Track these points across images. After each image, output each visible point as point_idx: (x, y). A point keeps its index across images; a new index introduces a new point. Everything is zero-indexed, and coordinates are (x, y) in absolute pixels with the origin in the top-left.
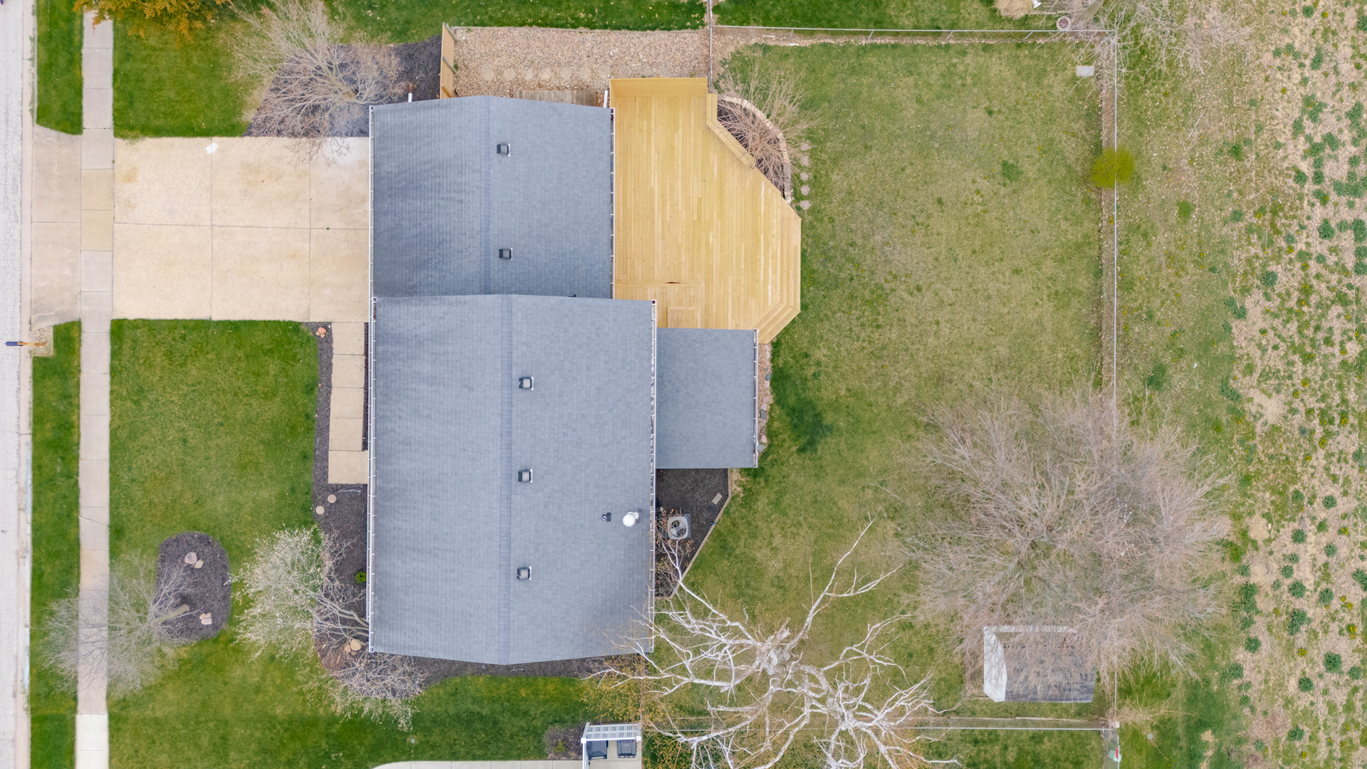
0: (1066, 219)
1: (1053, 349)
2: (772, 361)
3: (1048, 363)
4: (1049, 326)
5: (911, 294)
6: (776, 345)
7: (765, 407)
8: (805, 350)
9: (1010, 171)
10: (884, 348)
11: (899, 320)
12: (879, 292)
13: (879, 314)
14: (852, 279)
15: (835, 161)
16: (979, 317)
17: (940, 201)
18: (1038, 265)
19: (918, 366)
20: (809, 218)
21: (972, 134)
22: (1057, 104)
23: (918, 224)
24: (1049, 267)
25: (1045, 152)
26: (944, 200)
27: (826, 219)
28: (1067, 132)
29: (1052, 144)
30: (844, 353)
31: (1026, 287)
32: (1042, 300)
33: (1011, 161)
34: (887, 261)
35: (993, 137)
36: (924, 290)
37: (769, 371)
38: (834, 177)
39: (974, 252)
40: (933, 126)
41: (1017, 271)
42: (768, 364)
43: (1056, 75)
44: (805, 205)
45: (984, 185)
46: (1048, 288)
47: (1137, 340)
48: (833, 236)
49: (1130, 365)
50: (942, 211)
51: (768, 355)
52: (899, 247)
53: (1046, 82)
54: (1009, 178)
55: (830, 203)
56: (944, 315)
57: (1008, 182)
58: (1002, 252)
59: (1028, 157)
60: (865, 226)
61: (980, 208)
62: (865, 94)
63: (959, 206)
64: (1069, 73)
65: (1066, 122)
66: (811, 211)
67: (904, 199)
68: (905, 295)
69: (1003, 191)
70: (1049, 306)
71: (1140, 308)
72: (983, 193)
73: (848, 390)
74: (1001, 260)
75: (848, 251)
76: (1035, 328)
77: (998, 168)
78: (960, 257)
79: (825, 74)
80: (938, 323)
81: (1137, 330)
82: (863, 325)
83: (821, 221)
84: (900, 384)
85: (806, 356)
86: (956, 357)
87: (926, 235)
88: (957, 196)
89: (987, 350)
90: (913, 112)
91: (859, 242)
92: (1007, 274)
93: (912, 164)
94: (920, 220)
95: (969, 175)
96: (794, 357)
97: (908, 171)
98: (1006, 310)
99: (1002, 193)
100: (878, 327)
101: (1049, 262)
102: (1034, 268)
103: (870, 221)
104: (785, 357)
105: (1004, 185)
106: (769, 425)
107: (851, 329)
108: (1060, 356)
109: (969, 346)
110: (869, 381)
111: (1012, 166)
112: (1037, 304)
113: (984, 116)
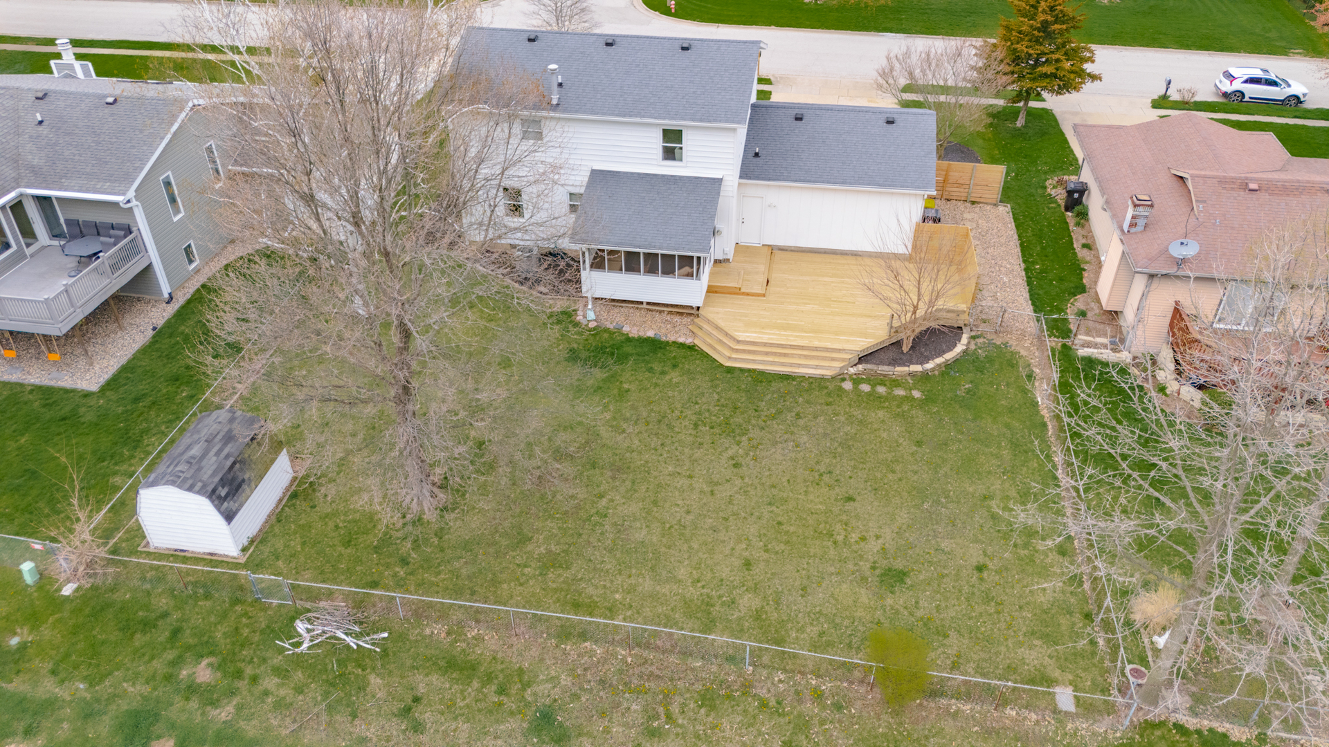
0: (821, 634)
1: (631, 590)
2: (674, 342)
3: (612, 582)
4: (665, 589)
5: (732, 458)
6: (692, 348)
7: (626, 329)
8: (680, 365)
9: (893, 578)
10: (670, 426)
11: (701, 444)
12: (737, 431)
13: (712, 428)
14: (756, 411)
15: (902, 415)
16: (690, 517)
17: (850, 499)
18: (755, 589)
19: (640, 453)
20: (831, 386)
21: (945, 544)
22: (1003, 649)
23: (821, 475)
24: (748, 602)
25: (925, 625)
26: (852, 503)
27: (831, 400)
28: (959, 657)
29: (938, 633)
30: (670, 393)
31: (724, 572)
32: (703, 587)
33: (909, 582)
34: (775, 443)
35: (945, 567)
36: (735, 470)
37: (664, 339)
38: (881, 414)
39: (780, 523)
40: (951, 506)
41: (748, 564)
42: (672, 338)
43: (1050, 657)
44: (848, 385)
45: (874, 546)
46: (720, 597)
47: (619, 705)
48: (808, 402)
49: (581, 688)
50: (836, 500)
51: (681, 340)
52: (793, 455)
53: (1037, 642)
54: (882, 575)
55: (850, 405)
56: (700, 484)
57: (878, 572)
58: (777, 553)
59: (917, 603)
60: (821, 430)
61: (840, 538)
62: (987, 450)
63: (844, 518)
64: (1057, 674)
65: (976, 657)
66: (840, 389)
67: (855, 467)
68: (730, 453)
69: (865, 566)
70: (692, 592)
71: (669, 717)
72: (862, 544)
73: (628, 391)
74: (766, 551)
75: (791, 411)
76: (664, 573)
77: (899, 564)
78: (774, 508)
79: (1009, 421)
80: (690, 477)
81: (634, 707)
82: (700, 413)
83: (829, 395)
84: (624, 432)
85: (675, 366)
86: (643, 488)
87: (805, 481)
88: (857, 517)
89: (645, 518)
90: (971, 489)
91: (801, 422)
92: (746, 554)
93: (900, 480)
94: (826, 478)
95: (888, 534)
96: (675, 357)
97: (890, 476)
98: (696, 546)
99: (861, 563)
100: (696, 425)
101: (756, 603)
102: (750, 584)
103: (825, 435)
104: (675, 352)
105: (874, 568)
106: (607, 330)
107: (697, 403)
108: (617, 596)
109: (655, 503)
110: (633, 407)
111: (902, 581)
112: (698, 581)
113: (974, 562)
